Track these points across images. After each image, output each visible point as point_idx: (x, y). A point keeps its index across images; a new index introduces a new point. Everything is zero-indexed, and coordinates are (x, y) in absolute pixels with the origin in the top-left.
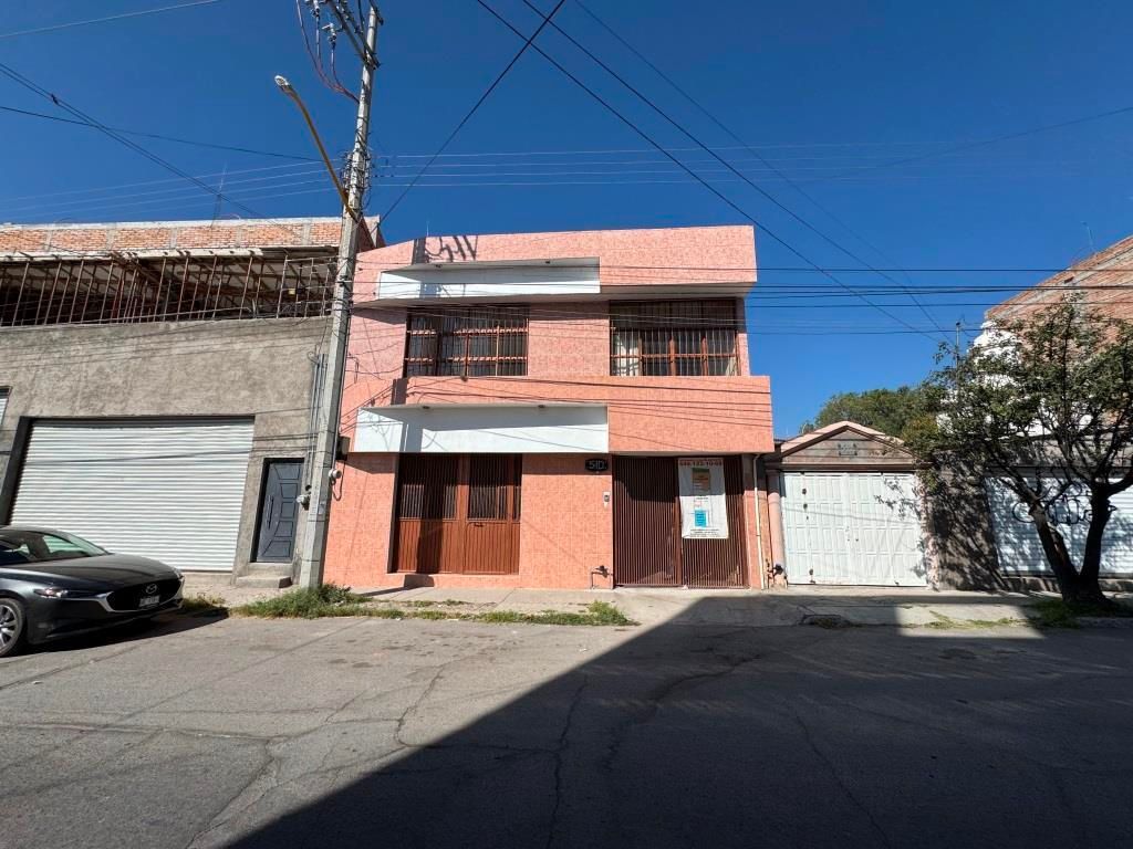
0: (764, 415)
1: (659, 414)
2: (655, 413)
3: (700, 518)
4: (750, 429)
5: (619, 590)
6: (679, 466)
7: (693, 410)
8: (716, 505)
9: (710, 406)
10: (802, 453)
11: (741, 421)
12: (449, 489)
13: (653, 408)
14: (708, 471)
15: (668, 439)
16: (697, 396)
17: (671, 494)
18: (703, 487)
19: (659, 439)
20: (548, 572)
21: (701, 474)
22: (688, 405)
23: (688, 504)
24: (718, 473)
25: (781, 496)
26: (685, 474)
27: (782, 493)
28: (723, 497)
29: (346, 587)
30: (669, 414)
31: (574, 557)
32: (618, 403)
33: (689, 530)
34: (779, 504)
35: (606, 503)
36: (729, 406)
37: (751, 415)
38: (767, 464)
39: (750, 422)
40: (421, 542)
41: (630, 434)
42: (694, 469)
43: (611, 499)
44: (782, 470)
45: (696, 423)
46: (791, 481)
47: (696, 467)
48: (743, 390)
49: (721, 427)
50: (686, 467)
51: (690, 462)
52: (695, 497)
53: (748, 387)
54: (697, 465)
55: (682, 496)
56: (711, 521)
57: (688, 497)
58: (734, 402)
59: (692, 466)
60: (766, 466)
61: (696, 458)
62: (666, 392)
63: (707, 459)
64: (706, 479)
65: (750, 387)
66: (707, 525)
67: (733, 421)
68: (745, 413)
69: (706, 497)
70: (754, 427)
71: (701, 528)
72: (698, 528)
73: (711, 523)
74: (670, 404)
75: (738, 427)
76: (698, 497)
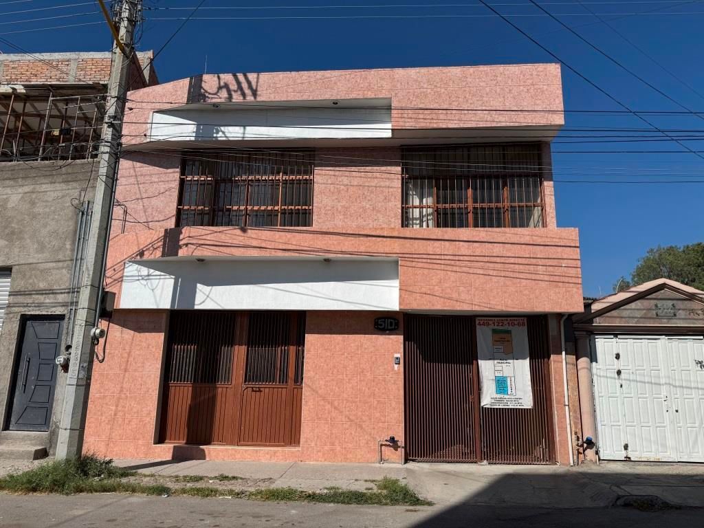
0: (572, 272)
1: (455, 269)
2: (449, 268)
3: (501, 384)
4: (557, 286)
5: (411, 465)
6: (478, 327)
7: (491, 265)
8: (519, 371)
9: (512, 260)
10: (614, 313)
11: (546, 278)
12: (224, 349)
13: (449, 262)
14: (509, 332)
15: (463, 296)
16: (497, 250)
17: (470, 357)
18: (505, 352)
19: (455, 296)
20: (333, 444)
21: (503, 335)
22: (487, 259)
23: (488, 369)
24: (521, 336)
25: (591, 362)
26: (483, 336)
27: (593, 358)
28: (527, 362)
29: (107, 459)
30: (465, 269)
31: (361, 427)
32: (410, 257)
33: (488, 398)
34: (590, 370)
35: (396, 366)
36: (534, 261)
37: (558, 271)
38: (575, 325)
39: (557, 279)
40: (191, 409)
41: (424, 290)
42: (494, 331)
43: (402, 361)
44: (593, 333)
45: (495, 279)
46: (603, 345)
47: (496, 327)
48: (548, 244)
49: (524, 284)
50: (485, 328)
51: (490, 322)
52: (496, 361)
53: (554, 240)
54: (498, 326)
55: (481, 360)
56: (514, 388)
57: (488, 361)
58: (538, 256)
59: (492, 327)
60: (575, 328)
61: (496, 319)
62: (463, 246)
63: (509, 319)
64: (508, 341)
65: (557, 240)
66: (509, 393)
67: (537, 277)
68: (551, 269)
69: (508, 361)
70: (560, 284)
71: (502, 396)
72: (499, 396)
73: (513, 391)
74: (466, 258)
75: (543, 284)
76: (499, 361)
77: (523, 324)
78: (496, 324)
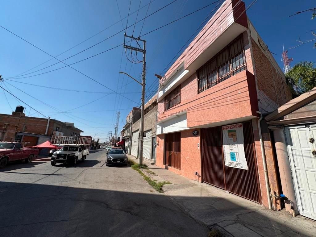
0: (244, 94)
1: (200, 109)
2: (198, 110)
3: (233, 156)
4: (236, 105)
6: (223, 130)
7: (210, 104)
8: (239, 149)
9: (217, 99)
11: (231, 102)
13: (198, 107)
14: (235, 131)
16: (212, 97)
17: (220, 144)
18: (234, 141)
21: (233, 133)
22: (209, 102)
23: (227, 149)
24: (240, 132)
26: (225, 134)
27: (288, 141)
28: (243, 145)
30: (202, 108)
31: (191, 167)
32: (188, 109)
33: (228, 162)
34: (286, 150)
35: (198, 147)
36: (225, 96)
37: (236, 97)
39: (236, 101)
40: (169, 157)
41: (192, 120)
42: (229, 131)
43: (200, 145)
44: (285, 126)
45: (211, 109)
46: (294, 132)
47: (230, 130)
48: (231, 85)
49: (222, 108)
50: (225, 130)
51: (227, 128)
52: (230, 145)
53: (234, 82)
54: (230, 129)
55: (225, 145)
56: (238, 158)
57: (227, 145)
58: (227, 93)
59: (228, 129)
60: (268, 124)
61: (229, 125)
62: (202, 99)
63: (234, 125)
64: (234, 135)
65: (235, 81)
66: (236, 160)
67: (227, 103)
68: (233, 97)
69: (235, 145)
70: (238, 103)
71: (233, 162)
72: (232, 162)
73: (238, 160)
74: (203, 104)
75: (230, 106)
76: (231, 145)
77: (241, 126)
78: (230, 128)
